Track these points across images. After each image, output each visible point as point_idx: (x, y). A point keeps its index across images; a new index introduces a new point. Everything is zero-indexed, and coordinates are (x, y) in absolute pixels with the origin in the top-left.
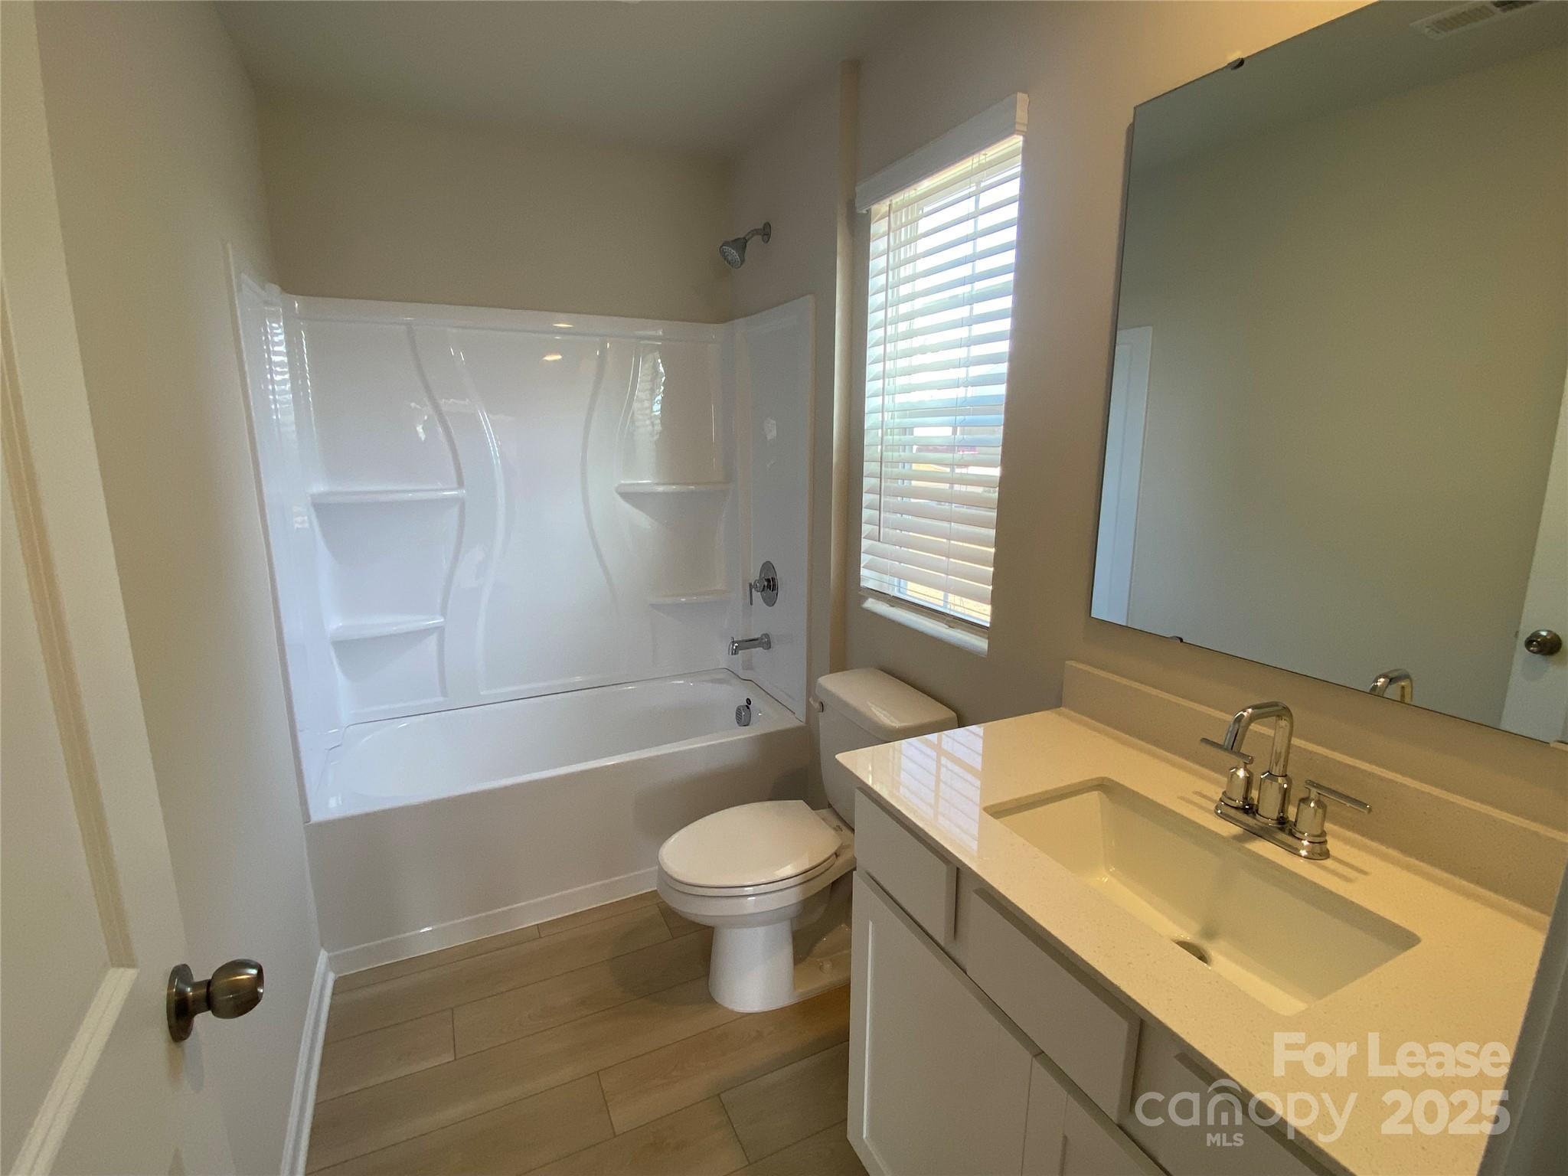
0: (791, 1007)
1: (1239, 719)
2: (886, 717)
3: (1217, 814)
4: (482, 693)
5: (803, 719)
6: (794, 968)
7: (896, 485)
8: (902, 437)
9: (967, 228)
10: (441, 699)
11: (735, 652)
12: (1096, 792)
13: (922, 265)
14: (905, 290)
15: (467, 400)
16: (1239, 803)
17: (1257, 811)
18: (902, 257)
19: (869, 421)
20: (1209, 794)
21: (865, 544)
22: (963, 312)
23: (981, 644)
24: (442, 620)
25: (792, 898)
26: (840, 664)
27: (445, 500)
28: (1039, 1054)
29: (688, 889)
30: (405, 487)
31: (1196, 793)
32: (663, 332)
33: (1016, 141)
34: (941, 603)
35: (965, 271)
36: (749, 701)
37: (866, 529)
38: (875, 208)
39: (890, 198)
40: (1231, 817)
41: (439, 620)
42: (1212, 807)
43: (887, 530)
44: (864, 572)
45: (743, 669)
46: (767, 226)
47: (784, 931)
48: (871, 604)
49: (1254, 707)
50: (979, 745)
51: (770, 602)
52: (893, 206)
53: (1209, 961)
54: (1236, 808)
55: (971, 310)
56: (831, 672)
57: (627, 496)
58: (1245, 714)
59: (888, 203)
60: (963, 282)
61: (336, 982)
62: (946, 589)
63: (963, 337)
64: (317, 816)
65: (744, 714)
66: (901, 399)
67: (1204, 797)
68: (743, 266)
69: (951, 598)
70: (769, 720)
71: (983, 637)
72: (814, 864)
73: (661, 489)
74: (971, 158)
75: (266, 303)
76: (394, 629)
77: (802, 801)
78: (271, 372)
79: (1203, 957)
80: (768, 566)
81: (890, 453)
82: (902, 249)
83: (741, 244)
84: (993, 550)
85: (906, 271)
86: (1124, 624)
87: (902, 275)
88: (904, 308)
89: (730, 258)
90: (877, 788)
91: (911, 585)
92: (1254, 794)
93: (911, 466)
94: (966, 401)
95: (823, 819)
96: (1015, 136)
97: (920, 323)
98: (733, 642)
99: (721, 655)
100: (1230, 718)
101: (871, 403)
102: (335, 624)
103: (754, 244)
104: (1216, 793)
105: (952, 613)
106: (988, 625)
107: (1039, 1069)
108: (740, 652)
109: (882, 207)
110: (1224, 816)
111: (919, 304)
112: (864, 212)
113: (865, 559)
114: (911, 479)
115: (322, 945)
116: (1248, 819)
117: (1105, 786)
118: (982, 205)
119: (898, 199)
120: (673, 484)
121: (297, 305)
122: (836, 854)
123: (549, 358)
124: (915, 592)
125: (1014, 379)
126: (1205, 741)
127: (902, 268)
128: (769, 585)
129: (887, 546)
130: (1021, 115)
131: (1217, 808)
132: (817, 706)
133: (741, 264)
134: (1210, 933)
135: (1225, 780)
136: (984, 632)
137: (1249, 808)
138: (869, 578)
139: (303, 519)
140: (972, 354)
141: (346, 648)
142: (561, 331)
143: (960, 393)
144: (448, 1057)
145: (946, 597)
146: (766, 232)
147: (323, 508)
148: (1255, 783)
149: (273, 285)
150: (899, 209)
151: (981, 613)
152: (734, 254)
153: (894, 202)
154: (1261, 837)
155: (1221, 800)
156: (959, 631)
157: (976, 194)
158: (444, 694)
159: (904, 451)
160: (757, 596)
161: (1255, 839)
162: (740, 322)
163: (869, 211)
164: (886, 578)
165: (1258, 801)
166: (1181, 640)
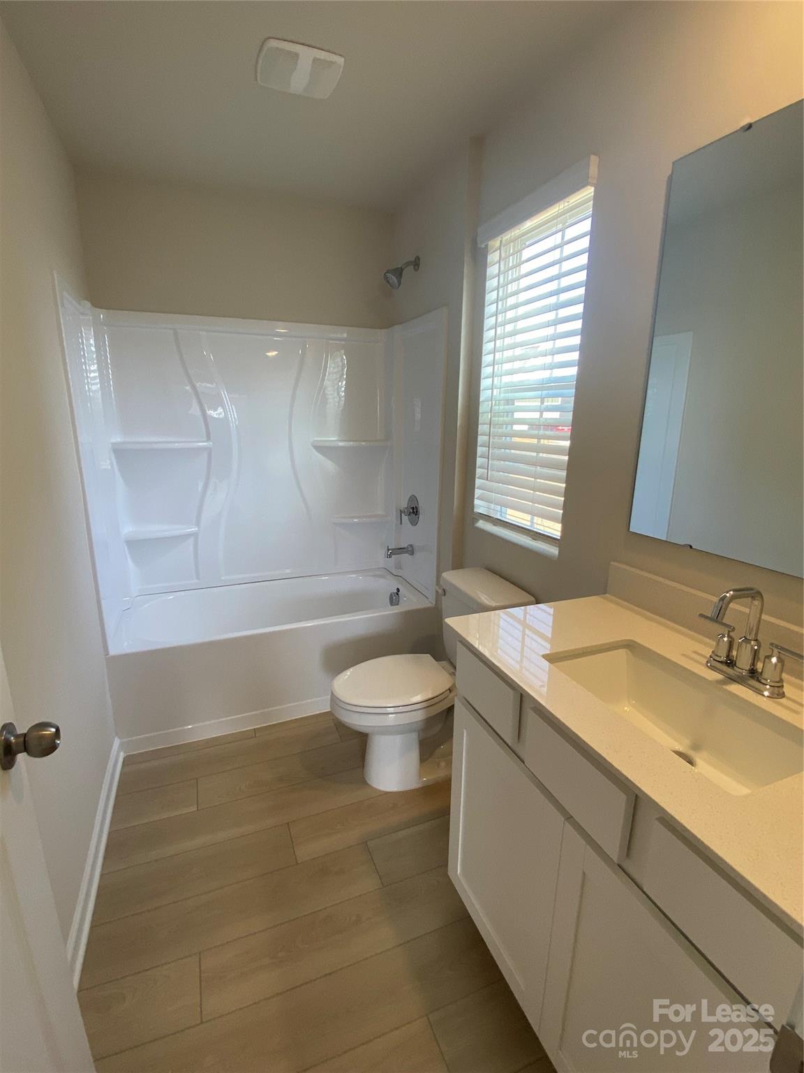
0: (417, 790)
1: (723, 599)
2: (485, 599)
3: (707, 666)
4: (223, 578)
5: (434, 603)
6: (420, 765)
7: (500, 441)
8: (506, 407)
9: (555, 255)
10: (196, 581)
11: (390, 556)
12: (624, 650)
13: (524, 282)
14: (511, 301)
15: (215, 384)
16: (723, 659)
17: (735, 665)
18: (510, 278)
19: (484, 395)
20: (703, 653)
21: (478, 482)
22: (551, 316)
23: (554, 551)
24: (197, 529)
25: (419, 716)
26: (458, 564)
27: (200, 449)
28: (569, 818)
29: (349, 707)
30: (170, 439)
31: (695, 652)
32: (348, 335)
33: (589, 192)
34: (529, 524)
35: (553, 286)
36: (398, 590)
37: (479, 471)
38: (491, 243)
39: (501, 236)
40: (718, 669)
41: (194, 529)
42: (704, 661)
43: (494, 472)
44: (476, 502)
45: (396, 568)
46: (418, 258)
47: (414, 738)
48: (481, 524)
49: (734, 590)
50: (550, 620)
51: (414, 523)
52: (504, 242)
53: (696, 765)
54: (721, 662)
55: (557, 314)
56: (453, 569)
57: (320, 449)
58: (728, 595)
59: (500, 239)
60: (551, 294)
61: (124, 758)
62: (533, 513)
63: (549, 334)
64: (113, 651)
65: (394, 598)
66: (506, 379)
67: (698, 654)
68: (401, 286)
69: (537, 520)
70: (411, 602)
71: (556, 546)
72: (436, 695)
73: (341, 444)
74: (558, 205)
75: (82, 314)
76: (167, 534)
77: (428, 655)
78: (85, 363)
79: (691, 762)
80: (413, 498)
81: (496, 419)
82: (510, 272)
83: (399, 272)
84: (564, 485)
85: (512, 288)
86: (664, 539)
87: (509, 291)
88: (510, 314)
89: (391, 281)
90: (481, 649)
91: (509, 511)
92: (734, 653)
93: (512, 427)
94: (551, 380)
95: (443, 668)
96: (589, 187)
97: (521, 324)
98: (389, 550)
99: (381, 559)
100: (716, 599)
101: (485, 383)
102: (128, 529)
103: (409, 271)
104: (708, 652)
105: (535, 530)
106: (559, 538)
107: (568, 827)
108: (393, 556)
109: (495, 243)
110: (713, 668)
111: (522, 310)
112: (483, 246)
113: (478, 492)
114: (512, 436)
115: (117, 735)
116: (729, 670)
117: (630, 646)
118: (567, 238)
119: (507, 236)
120: (351, 441)
121: (102, 316)
122: (449, 689)
123: (270, 354)
124: (513, 516)
125: (583, 364)
126: (701, 615)
127: (510, 286)
128: (414, 511)
129: (493, 483)
130: (593, 170)
131: (707, 662)
132: (440, 591)
133: (399, 285)
134: (696, 747)
135: (714, 643)
136: (555, 543)
137: (730, 663)
138: (480, 506)
139: (106, 462)
140: (557, 346)
141: (134, 545)
142: (280, 335)
143: (546, 374)
144: (194, 809)
145: (532, 519)
146: (416, 263)
147: (120, 453)
148: (735, 646)
149: (86, 302)
150: (509, 243)
151: (554, 529)
152: (394, 279)
153: (504, 239)
154: (735, 681)
155: (711, 657)
156: (540, 542)
157: (563, 230)
158: (198, 578)
159: (507, 416)
160: (405, 518)
161: (731, 684)
162: (397, 328)
163: (487, 246)
164: (492, 506)
165: (736, 658)
166: (691, 547)
